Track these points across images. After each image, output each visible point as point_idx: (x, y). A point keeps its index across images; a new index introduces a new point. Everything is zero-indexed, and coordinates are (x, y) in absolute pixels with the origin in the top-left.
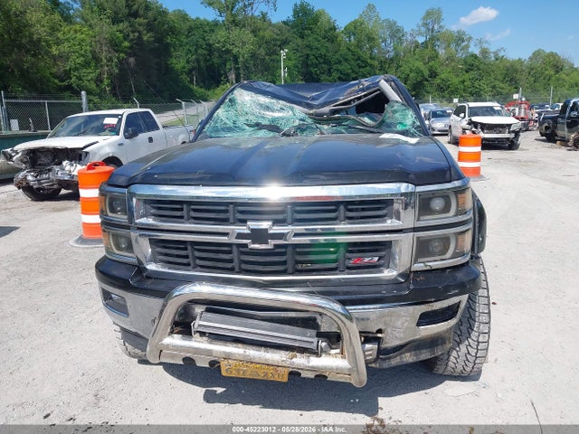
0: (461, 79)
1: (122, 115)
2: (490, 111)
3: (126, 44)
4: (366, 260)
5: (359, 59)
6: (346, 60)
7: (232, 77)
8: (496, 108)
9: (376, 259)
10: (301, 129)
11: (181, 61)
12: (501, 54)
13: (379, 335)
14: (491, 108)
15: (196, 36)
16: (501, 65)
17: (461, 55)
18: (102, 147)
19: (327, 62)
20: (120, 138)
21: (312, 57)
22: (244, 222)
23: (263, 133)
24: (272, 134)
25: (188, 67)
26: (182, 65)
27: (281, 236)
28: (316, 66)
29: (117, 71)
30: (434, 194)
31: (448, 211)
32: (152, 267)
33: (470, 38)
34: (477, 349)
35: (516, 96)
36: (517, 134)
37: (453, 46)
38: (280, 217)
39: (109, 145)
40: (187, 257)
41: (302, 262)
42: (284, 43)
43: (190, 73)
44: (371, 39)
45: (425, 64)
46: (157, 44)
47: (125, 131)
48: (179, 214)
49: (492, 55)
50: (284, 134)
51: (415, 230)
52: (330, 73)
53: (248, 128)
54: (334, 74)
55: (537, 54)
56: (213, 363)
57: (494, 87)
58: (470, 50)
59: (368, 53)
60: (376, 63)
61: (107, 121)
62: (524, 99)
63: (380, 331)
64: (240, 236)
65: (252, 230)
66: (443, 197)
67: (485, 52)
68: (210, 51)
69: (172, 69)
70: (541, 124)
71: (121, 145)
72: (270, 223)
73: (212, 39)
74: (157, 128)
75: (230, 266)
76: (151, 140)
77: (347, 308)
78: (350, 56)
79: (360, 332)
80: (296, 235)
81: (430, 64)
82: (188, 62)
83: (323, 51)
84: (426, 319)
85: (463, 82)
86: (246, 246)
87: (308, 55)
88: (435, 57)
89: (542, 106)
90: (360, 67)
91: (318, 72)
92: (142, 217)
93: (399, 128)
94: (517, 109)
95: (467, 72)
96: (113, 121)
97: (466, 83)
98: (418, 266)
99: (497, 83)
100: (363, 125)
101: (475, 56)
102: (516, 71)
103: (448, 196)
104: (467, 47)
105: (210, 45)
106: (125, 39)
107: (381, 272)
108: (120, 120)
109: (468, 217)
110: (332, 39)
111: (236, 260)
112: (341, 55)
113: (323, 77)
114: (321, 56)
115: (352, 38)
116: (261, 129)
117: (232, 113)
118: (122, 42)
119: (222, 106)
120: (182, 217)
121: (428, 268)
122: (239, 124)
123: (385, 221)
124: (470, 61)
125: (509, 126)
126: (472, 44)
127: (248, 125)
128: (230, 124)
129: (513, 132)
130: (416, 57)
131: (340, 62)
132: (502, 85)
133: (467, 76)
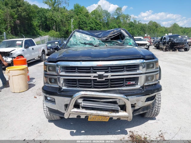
0: (128, 30)
1: (23, 40)
2: (140, 40)
3: (16, 16)
4: (131, 83)
5: (96, 23)
6: (92, 23)
7: (54, 28)
8: (142, 39)
9: (134, 82)
10: (100, 44)
11: (36, 22)
12: (140, 22)
13: (135, 105)
14: (141, 39)
15: (41, 14)
16: (140, 25)
17: (128, 22)
18: (17, 52)
19: (86, 23)
20: (23, 48)
21: (81, 22)
22: (96, 72)
23: (87, 46)
24: (91, 46)
25: (38, 24)
26: (36, 23)
27: (107, 76)
28: (82, 25)
29: (13, 25)
30: (150, 63)
31: (154, 68)
32: (64, 88)
33: (131, 17)
34: (158, 109)
35: (146, 35)
36: (149, 46)
37: (125, 19)
38: (107, 70)
39: (19, 51)
40: (76, 84)
41: (113, 84)
42: (72, 17)
43: (39, 26)
44: (100, 16)
45: (117, 24)
46: (27, 16)
47: (24, 46)
48: (74, 71)
49: (137, 22)
50: (95, 46)
51: (146, 73)
52: (87, 27)
53: (81, 44)
54: (88, 27)
55: (150, 22)
56: (86, 117)
57: (138, 32)
58: (130, 20)
59: (99, 20)
60: (101, 24)
61: (18, 42)
62: (149, 36)
63: (135, 104)
64: (94, 77)
65: (99, 75)
66: (152, 64)
67: (135, 21)
68: (46, 19)
69: (33, 25)
70: (155, 44)
71: (23, 51)
72: (104, 72)
73: (47, 15)
74: (35, 45)
75: (90, 86)
76: (33, 49)
77: (128, 97)
78: (93, 22)
79: (131, 104)
80: (112, 76)
81: (119, 25)
82: (38, 23)
83: (85, 20)
84: (148, 100)
85: (129, 30)
86: (96, 80)
87: (79, 21)
88: (120, 22)
89: (154, 38)
90: (97, 25)
91: (83, 27)
92: (62, 72)
93: (129, 44)
94: (147, 39)
95: (130, 27)
96: (20, 42)
97: (130, 31)
98: (146, 84)
99: (139, 31)
100: (118, 43)
101: (132, 22)
102: (144, 27)
103: (154, 64)
104: (130, 19)
105: (46, 17)
106: (16, 14)
107: (135, 86)
108: (22, 42)
109: (158, 70)
110: (87, 16)
111: (93, 85)
112: (90, 21)
113: (85, 28)
114: (84, 21)
115: (94, 16)
116: (86, 44)
117: (75, 39)
118: (15, 15)
119: (72, 37)
120: (75, 72)
121: (149, 84)
122: (78, 43)
123: (137, 71)
124: (130, 24)
125: (146, 44)
126: (131, 18)
127: (81, 43)
128: (75, 43)
129: (148, 46)
130: (114, 22)
131: (90, 24)
132: (140, 31)
133: (130, 29)
